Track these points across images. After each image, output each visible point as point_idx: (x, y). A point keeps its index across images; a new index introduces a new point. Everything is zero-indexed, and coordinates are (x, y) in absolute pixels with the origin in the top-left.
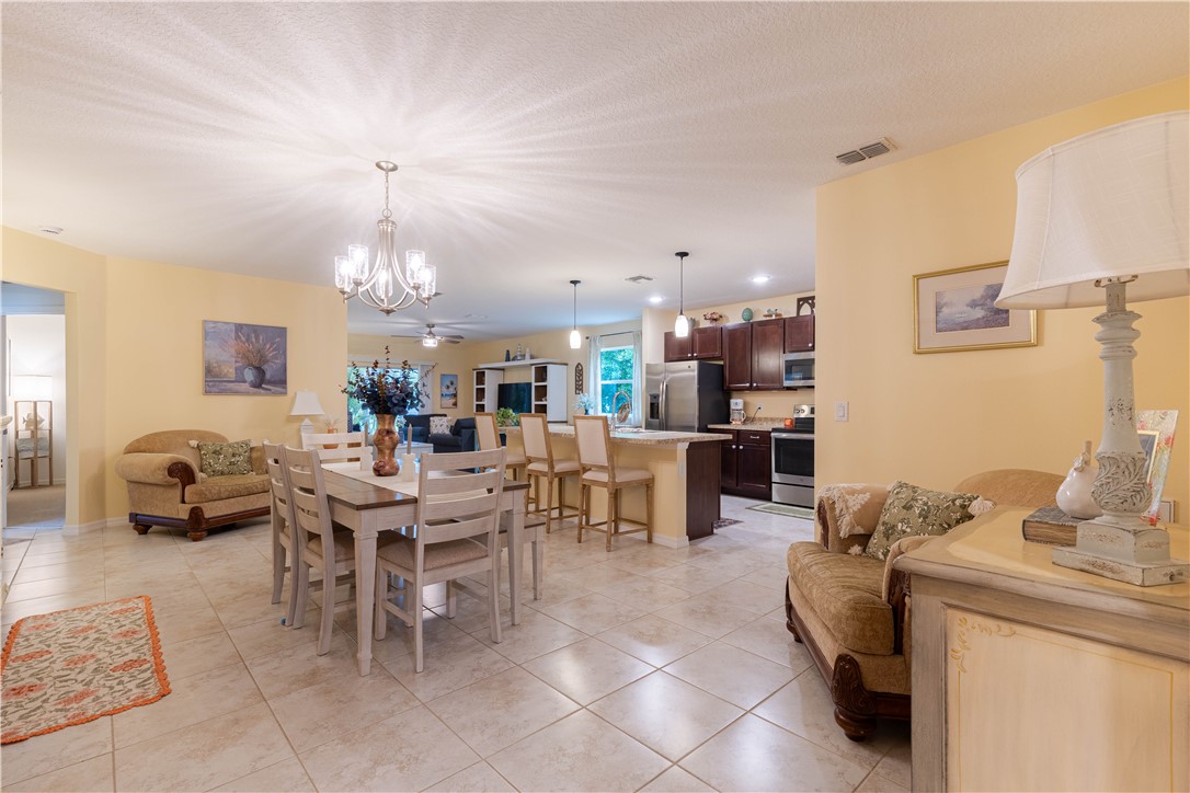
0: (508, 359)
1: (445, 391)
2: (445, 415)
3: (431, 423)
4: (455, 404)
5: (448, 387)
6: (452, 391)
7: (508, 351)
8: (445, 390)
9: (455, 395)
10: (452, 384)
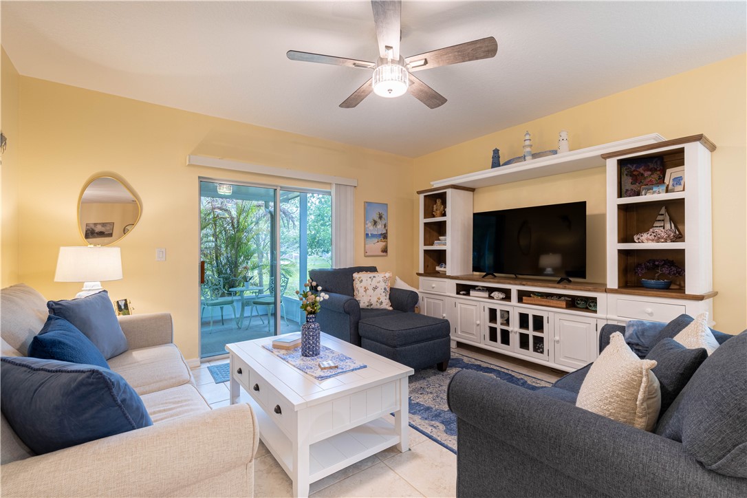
0: (496, 163)
1: (372, 229)
2: (373, 269)
3: (357, 284)
4: (385, 250)
5: (375, 223)
6: (380, 229)
7: (496, 152)
8: (370, 226)
9: (385, 236)
10: (380, 217)
